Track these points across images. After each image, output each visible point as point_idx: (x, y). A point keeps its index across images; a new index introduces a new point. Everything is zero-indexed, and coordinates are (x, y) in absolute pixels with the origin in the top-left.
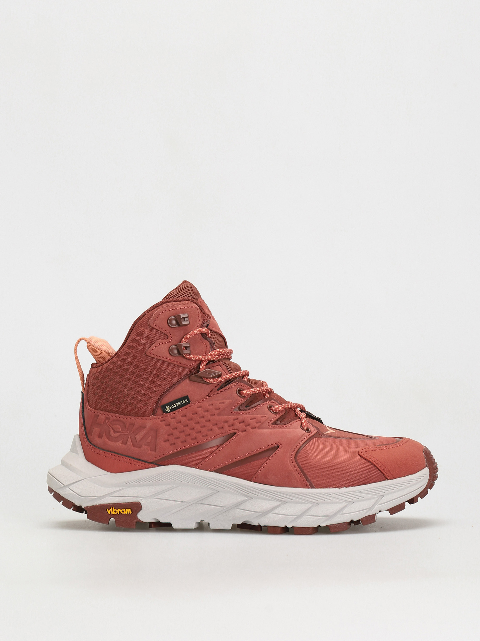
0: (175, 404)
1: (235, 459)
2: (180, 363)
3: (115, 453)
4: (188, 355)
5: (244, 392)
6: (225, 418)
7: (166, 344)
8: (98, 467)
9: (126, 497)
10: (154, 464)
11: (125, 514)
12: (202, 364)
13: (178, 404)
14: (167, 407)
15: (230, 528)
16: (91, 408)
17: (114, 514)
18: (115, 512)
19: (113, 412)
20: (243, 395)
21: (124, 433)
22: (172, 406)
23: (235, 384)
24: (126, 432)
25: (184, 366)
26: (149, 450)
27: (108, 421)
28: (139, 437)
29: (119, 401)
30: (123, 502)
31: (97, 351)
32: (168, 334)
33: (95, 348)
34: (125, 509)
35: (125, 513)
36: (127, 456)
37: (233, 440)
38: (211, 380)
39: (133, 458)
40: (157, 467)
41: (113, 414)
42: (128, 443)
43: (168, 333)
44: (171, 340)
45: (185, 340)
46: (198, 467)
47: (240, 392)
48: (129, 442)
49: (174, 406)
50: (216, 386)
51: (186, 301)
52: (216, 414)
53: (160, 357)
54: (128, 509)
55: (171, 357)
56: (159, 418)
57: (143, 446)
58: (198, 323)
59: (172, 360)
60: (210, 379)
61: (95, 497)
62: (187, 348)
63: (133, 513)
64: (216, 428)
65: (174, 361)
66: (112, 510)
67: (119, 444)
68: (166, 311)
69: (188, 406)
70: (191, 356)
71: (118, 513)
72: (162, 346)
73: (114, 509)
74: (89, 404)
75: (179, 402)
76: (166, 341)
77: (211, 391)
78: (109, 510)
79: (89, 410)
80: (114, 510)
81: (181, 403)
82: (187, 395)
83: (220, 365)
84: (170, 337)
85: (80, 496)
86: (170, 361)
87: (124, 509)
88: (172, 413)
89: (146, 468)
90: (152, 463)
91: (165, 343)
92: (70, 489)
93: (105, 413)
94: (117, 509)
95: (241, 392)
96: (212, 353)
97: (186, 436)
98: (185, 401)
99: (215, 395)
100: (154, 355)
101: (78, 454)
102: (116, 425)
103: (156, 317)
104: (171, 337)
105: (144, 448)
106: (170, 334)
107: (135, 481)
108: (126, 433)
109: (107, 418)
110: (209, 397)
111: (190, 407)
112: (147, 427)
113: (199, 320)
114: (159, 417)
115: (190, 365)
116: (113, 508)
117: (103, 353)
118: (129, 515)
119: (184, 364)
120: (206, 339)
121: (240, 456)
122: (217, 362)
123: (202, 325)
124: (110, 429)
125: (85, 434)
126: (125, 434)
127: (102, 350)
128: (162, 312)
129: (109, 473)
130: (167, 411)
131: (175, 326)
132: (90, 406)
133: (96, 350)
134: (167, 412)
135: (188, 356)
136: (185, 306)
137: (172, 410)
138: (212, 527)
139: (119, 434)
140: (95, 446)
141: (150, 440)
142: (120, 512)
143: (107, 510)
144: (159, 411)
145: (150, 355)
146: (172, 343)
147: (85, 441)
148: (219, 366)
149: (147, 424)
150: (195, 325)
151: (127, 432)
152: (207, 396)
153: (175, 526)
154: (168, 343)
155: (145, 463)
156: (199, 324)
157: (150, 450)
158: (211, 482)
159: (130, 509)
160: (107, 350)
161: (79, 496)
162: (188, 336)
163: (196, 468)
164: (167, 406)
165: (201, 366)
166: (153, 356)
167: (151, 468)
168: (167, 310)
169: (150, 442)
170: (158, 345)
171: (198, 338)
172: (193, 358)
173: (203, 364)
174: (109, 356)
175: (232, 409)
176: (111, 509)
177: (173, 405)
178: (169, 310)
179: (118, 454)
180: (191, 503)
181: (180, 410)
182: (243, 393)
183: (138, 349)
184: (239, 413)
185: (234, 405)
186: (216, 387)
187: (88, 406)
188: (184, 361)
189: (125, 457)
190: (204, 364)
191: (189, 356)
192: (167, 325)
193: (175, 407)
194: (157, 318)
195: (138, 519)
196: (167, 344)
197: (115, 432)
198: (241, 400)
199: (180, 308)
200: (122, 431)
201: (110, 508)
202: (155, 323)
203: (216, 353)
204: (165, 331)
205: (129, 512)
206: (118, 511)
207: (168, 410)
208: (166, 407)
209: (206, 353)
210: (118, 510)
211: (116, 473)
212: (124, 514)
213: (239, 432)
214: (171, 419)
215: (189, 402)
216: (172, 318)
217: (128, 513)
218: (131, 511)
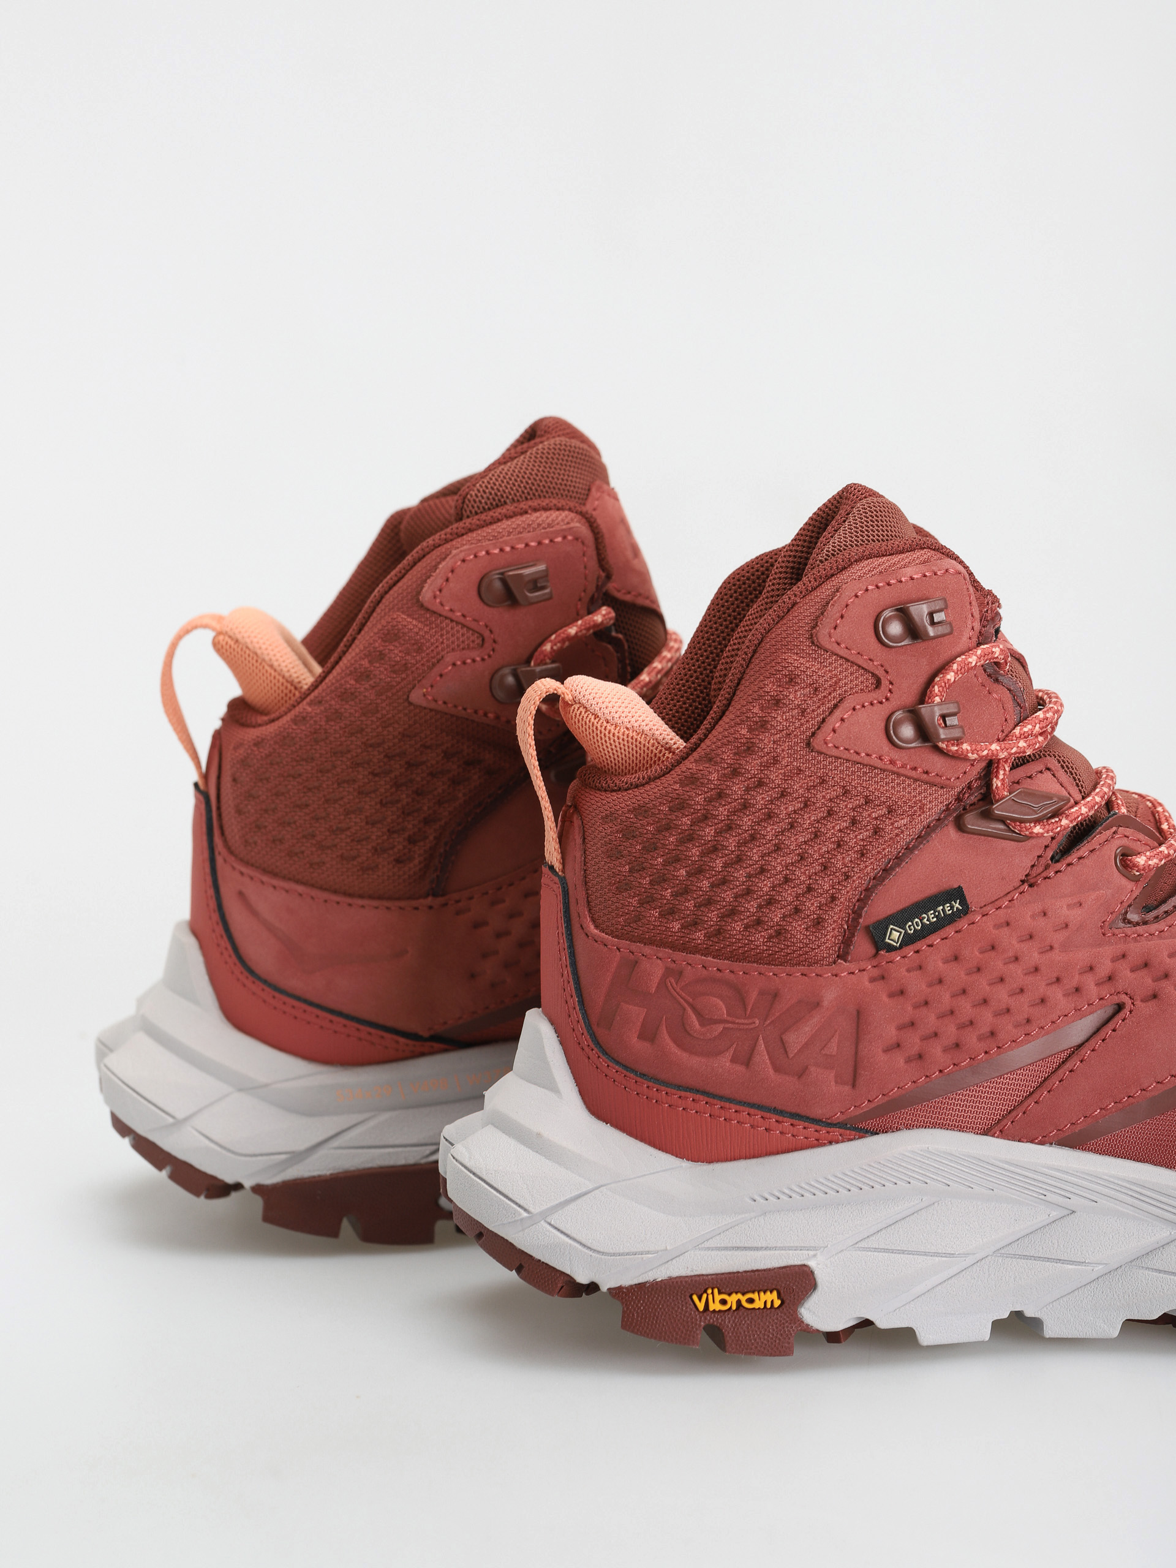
0: (916, 920)
1: (1129, 1097)
2: (927, 773)
3: (705, 1093)
4: (953, 745)
5: (1141, 860)
6: (1082, 956)
7: (875, 708)
8: (642, 1139)
9: (757, 1249)
10: (849, 1129)
11: (759, 1308)
12: (997, 772)
13: (930, 917)
14: (892, 929)
15: (1115, 1332)
16: (603, 934)
17: (720, 1311)
18: (723, 1302)
19: (696, 950)
20: (1137, 871)
21: (738, 1023)
22: (909, 926)
23: (1109, 833)
24: (746, 1021)
25: (938, 780)
26: (833, 1083)
27: (673, 981)
28: (796, 1040)
29: (716, 912)
30: (749, 1268)
31: (613, 731)
32: (880, 672)
33: (605, 723)
34: (756, 1294)
35: (758, 1304)
36: (752, 1105)
37: (1114, 1030)
38: (1038, 829)
39: (775, 1111)
40: (860, 1137)
41: (691, 957)
42: (757, 1059)
43: (879, 667)
44: (890, 691)
45: (941, 688)
46: (1001, 1131)
47: (1125, 859)
48: (762, 1056)
49: (914, 926)
50: (1046, 847)
51: (922, 552)
52: (1056, 946)
53: (858, 753)
54: (768, 1293)
55: (895, 754)
56: (864, 970)
57: (812, 1069)
58: (970, 627)
59: (899, 764)
60: (1032, 825)
61: (648, 1253)
62: (947, 719)
63: (786, 1304)
64: (1057, 995)
65: (904, 766)
66: (710, 1297)
67: (724, 1063)
68: (867, 590)
69: (963, 924)
70: (965, 746)
71: (734, 1307)
72: (862, 715)
73: (720, 1293)
74: (594, 920)
75: (932, 912)
76: (876, 696)
77: (1033, 866)
78: (700, 1299)
79: (596, 942)
80: (718, 1297)
81: (937, 914)
82: (956, 886)
83: (1048, 769)
84: (885, 683)
85: (595, 1251)
86: (890, 767)
87: (753, 1292)
88: (910, 951)
89: (818, 1144)
90: (842, 1125)
91: (872, 704)
92: (550, 1224)
93: (660, 955)
94: (730, 1295)
95: (1130, 860)
96: (1025, 729)
97: (961, 1027)
98: (952, 907)
99: (1049, 878)
100: (837, 748)
101: (559, 1092)
102: (707, 997)
103: (838, 614)
104: (891, 683)
105: (815, 1075)
106: (887, 672)
107: (787, 1191)
108: (747, 1024)
109: (668, 972)
110: (1031, 886)
111: (969, 925)
112: (825, 1003)
113: (972, 616)
114: (863, 965)
115: (957, 776)
116: (716, 1291)
117: (632, 738)
118: (773, 1310)
119: (937, 775)
120: (997, 680)
121: (1144, 1086)
122: (1041, 757)
123: (980, 632)
124: (685, 1009)
125: (585, 1022)
126: (742, 1027)
127: (627, 729)
128: (856, 596)
129: (685, 1164)
130: (889, 944)
131: (903, 644)
132: (597, 927)
133: (608, 728)
134: (890, 948)
135: (956, 748)
136: (922, 568)
137: (908, 940)
138: (1049, 1331)
139: (720, 1028)
140: (626, 1067)
141: (835, 1049)
142: (739, 1302)
143: (695, 1298)
144: (862, 945)
145: (824, 749)
146: (894, 703)
147: (586, 1049)
148: (1048, 772)
149: (824, 991)
150: (963, 635)
151: (750, 1021)
152: (1023, 882)
153: (926, 1337)
154: (881, 703)
155: (818, 1128)
156: (973, 628)
157: (836, 1082)
158: (1050, 1182)
159: (775, 1293)
160: (646, 728)
161: (591, 1253)
162: (948, 677)
163: (993, 1136)
164: (891, 926)
165: (995, 780)
166: (834, 752)
167: (837, 1142)
168: (870, 587)
169: (834, 1053)
170: (850, 713)
171: (975, 680)
172: (970, 755)
173: (1001, 772)
174: (656, 749)
175: (1103, 922)
176: (708, 1295)
177: (910, 923)
178: (877, 587)
179: (721, 1098)
180: (979, 1256)
181: (936, 939)
182: (1135, 865)
183: (781, 731)
184: (1129, 933)
185: (1112, 910)
186: (1047, 849)
187: (592, 927)
188: (937, 763)
189: (747, 1110)
190: (1005, 770)
191: (957, 745)
192: (873, 639)
193: (919, 928)
194: (842, 617)
195: (803, 1322)
196: (878, 707)
197: (704, 1020)
198: (1129, 890)
199: (912, 578)
200: (729, 1019)
201: (705, 1291)
202: (837, 635)
203: (1038, 726)
204: (870, 660)
205: (772, 1302)
206: (732, 1300)
207: (894, 941)
208: (889, 930)
209: (1003, 731)
210: (734, 1295)
211: (710, 1162)
212: (754, 1309)
213: (1133, 1003)
214: (908, 971)
215: (966, 910)
216: (887, 613)
217: (769, 1306)
218: (779, 1297)
